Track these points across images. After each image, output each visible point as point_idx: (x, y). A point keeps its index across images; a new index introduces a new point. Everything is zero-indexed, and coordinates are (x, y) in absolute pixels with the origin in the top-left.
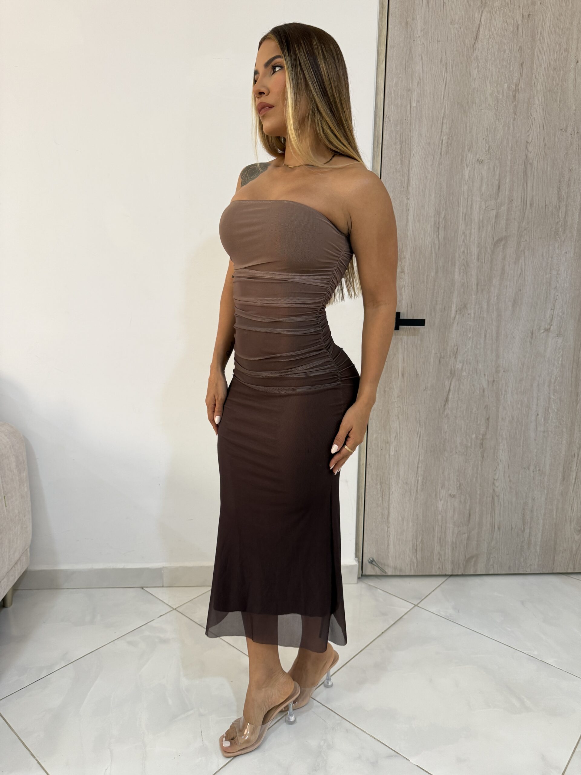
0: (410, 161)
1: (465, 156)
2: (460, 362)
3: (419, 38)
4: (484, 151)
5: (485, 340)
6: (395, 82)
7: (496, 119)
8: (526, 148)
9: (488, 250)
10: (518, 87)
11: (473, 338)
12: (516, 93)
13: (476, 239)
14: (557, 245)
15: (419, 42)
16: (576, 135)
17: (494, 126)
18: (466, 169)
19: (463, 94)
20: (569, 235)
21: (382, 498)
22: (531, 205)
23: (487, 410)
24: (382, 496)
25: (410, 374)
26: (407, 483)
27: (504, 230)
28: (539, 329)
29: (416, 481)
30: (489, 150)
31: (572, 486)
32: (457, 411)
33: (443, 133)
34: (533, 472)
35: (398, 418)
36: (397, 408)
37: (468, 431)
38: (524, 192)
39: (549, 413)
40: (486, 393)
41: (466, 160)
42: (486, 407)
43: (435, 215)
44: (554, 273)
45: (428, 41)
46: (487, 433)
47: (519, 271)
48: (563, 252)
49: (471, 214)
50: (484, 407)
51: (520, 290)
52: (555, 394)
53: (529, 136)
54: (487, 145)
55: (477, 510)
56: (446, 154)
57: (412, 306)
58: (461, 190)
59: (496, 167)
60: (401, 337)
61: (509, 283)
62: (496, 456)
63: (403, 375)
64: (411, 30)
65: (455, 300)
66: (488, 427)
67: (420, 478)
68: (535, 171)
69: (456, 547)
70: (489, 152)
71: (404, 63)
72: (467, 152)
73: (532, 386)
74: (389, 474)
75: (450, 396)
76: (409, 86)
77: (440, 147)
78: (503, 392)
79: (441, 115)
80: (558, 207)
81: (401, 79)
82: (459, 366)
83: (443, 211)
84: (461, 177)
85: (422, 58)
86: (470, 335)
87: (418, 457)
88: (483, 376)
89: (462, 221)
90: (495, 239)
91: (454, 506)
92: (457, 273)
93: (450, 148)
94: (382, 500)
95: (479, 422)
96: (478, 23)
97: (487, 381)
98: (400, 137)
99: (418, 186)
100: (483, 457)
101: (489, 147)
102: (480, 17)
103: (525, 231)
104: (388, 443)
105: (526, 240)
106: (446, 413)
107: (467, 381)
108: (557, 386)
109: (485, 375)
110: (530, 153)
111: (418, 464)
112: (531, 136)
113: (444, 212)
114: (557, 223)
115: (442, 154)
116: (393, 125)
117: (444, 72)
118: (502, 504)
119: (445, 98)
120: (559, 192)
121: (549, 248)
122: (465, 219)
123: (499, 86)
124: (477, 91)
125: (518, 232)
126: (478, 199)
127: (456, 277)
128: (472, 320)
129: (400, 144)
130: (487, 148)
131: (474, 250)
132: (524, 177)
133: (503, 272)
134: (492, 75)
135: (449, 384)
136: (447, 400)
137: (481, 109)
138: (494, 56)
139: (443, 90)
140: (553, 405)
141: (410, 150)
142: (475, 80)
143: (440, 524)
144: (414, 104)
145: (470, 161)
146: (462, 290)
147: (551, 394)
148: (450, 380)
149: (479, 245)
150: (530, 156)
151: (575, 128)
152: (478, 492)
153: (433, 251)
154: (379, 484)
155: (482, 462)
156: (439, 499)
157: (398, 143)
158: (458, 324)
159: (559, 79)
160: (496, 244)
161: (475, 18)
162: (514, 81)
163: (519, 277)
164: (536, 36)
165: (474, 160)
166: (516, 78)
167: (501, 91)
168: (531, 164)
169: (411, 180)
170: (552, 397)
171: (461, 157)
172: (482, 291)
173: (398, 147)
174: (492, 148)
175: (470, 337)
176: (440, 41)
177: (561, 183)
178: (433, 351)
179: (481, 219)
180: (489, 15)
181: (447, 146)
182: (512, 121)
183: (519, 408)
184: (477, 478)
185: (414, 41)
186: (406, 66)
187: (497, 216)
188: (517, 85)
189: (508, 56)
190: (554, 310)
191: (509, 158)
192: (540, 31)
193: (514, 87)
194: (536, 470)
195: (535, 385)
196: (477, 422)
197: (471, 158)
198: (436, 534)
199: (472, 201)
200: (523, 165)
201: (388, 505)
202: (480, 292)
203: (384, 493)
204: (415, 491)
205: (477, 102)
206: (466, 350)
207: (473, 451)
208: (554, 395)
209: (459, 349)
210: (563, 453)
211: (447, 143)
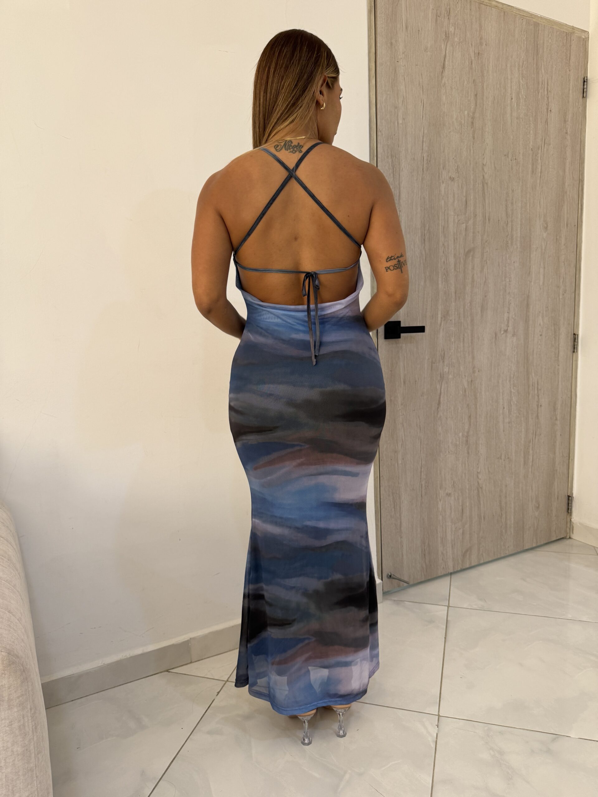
0: (400, 175)
1: (441, 173)
2: (447, 366)
3: (401, 60)
4: (454, 170)
5: (464, 344)
6: (384, 98)
7: (461, 142)
8: (483, 169)
9: (462, 261)
10: (475, 115)
11: (455, 342)
12: (473, 120)
13: (452, 250)
14: (508, 256)
15: (402, 64)
16: (514, 161)
17: (460, 148)
18: (442, 185)
19: (436, 116)
20: (515, 247)
21: (395, 508)
22: (489, 220)
23: (469, 409)
24: (395, 506)
25: (410, 382)
26: (413, 489)
27: (472, 242)
28: (500, 331)
29: (421, 486)
30: (457, 169)
31: (531, 468)
32: (447, 413)
33: (423, 150)
34: (504, 460)
35: (403, 426)
36: (402, 415)
37: (456, 430)
38: (484, 208)
39: (511, 406)
40: (467, 393)
41: (442, 177)
42: (468, 405)
43: (421, 227)
44: (508, 280)
45: (408, 64)
46: (470, 430)
47: (484, 279)
48: (513, 262)
49: (448, 227)
50: (466, 406)
51: (486, 296)
52: (515, 388)
53: (484, 159)
54: (456, 164)
55: (468, 504)
56: (427, 170)
57: (408, 315)
58: (440, 204)
59: (463, 185)
60: (401, 345)
61: (477, 290)
62: (477, 451)
63: (404, 382)
64: (395, 51)
65: (440, 308)
66: (470, 425)
67: (423, 483)
68: (490, 189)
69: (455, 544)
70: (457, 171)
71: (391, 81)
72: (442, 169)
73: (498, 382)
74: (399, 484)
75: (442, 399)
76: (396, 104)
77: (422, 164)
78: (479, 391)
79: (421, 134)
80: (506, 222)
81: (389, 96)
82: (446, 369)
83: (427, 223)
84: (439, 192)
85: (404, 79)
86: (453, 340)
87: (420, 462)
88: (464, 377)
89: (442, 232)
90: (467, 250)
91: (450, 504)
92: (440, 282)
93: (429, 165)
94: (395, 511)
95: (463, 421)
96: (444, 54)
97: (467, 382)
98: (391, 151)
99: (407, 199)
100: (468, 453)
101: (458, 166)
102: (445, 49)
103: (486, 243)
104: (396, 452)
105: (487, 252)
106: (439, 416)
107: (453, 383)
108: (515, 381)
109: (465, 376)
110: (486, 174)
111: (421, 469)
112: (485, 159)
113: (428, 225)
114: (507, 236)
115: (424, 170)
116: (385, 139)
117: (421, 94)
118: (485, 494)
119: (423, 118)
120: (506, 209)
121: (503, 258)
122: (444, 232)
123: (461, 112)
124: (447, 115)
125: (481, 244)
126: (452, 213)
127: (440, 286)
128: (453, 325)
129: (391, 158)
130: (456, 167)
131: (452, 260)
132: (483, 195)
133: (473, 281)
134: (456, 102)
135: (440, 387)
136: (439, 403)
137: (450, 132)
138: (457, 85)
139: (422, 111)
140: (514, 398)
141: (400, 165)
142: (444, 105)
143: (441, 524)
144: (400, 122)
145: (444, 177)
146: (445, 298)
147: (512, 388)
148: (440, 384)
149: (455, 255)
150: (486, 176)
151: (514, 155)
152: (467, 487)
153: (422, 261)
154: (391, 495)
155: (468, 459)
156: (439, 500)
157: (390, 157)
158: (443, 330)
159: (501, 112)
160: (467, 254)
161: (441, 48)
162: (472, 109)
163: (484, 284)
164: (484, 72)
165: (447, 177)
166: (473, 107)
167: (463, 117)
168: (487, 184)
169: (402, 193)
170: (513, 390)
171: (438, 174)
172: (459, 299)
173: (390, 160)
174: (459, 167)
175: (453, 342)
176: (417, 65)
177: (507, 201)
178: (427, 358)
179: (455, 231)
180: (451, 48)
181: (427, 163)
182: (472, 144)
183: (491, 404)
184: (465, 474)
185: (397, 62)
186: (393, 85)
187: (466, 229)
188: (474, 113)
189: (466, 87)
190: (509, 313)
191: (472, 177)
192: (486, 68)
193: (471, 114)
194: (506, 458)
195: (500, 381)
196: (462, 421)
197: (445, 175)
198: (439, 535)
199: (448, 214)
200: (482, 185)
201: (400, 515)
202: (458, 299)
203: (396, 504)
204: (420, 495)
205: (447, 124)
206: (451, 354)
207: (461, 449)
208: (513, 388)
209: (445, 354)
210: (523, 439)
211: (427, 160)
